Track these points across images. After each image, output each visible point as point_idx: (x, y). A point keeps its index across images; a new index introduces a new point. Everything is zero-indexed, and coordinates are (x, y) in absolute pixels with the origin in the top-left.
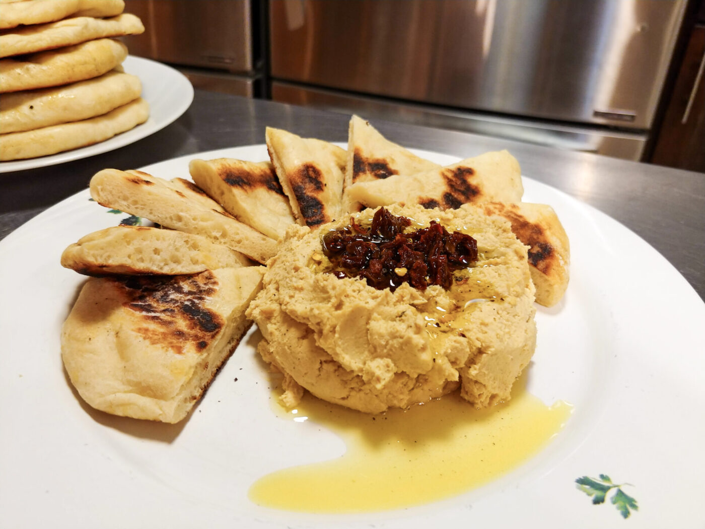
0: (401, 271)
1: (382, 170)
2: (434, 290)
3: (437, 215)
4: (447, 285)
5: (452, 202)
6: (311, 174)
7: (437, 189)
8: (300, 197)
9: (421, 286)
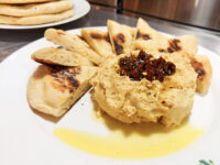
0: (145, 74)
1: (146, 37)
2: (156, 82)
3: (163, 55)
4: (161, 80)
5: (170, 51)
6: (121, 37)
7: (166, 46)
8: (116, 45)
9: (151, 80)
